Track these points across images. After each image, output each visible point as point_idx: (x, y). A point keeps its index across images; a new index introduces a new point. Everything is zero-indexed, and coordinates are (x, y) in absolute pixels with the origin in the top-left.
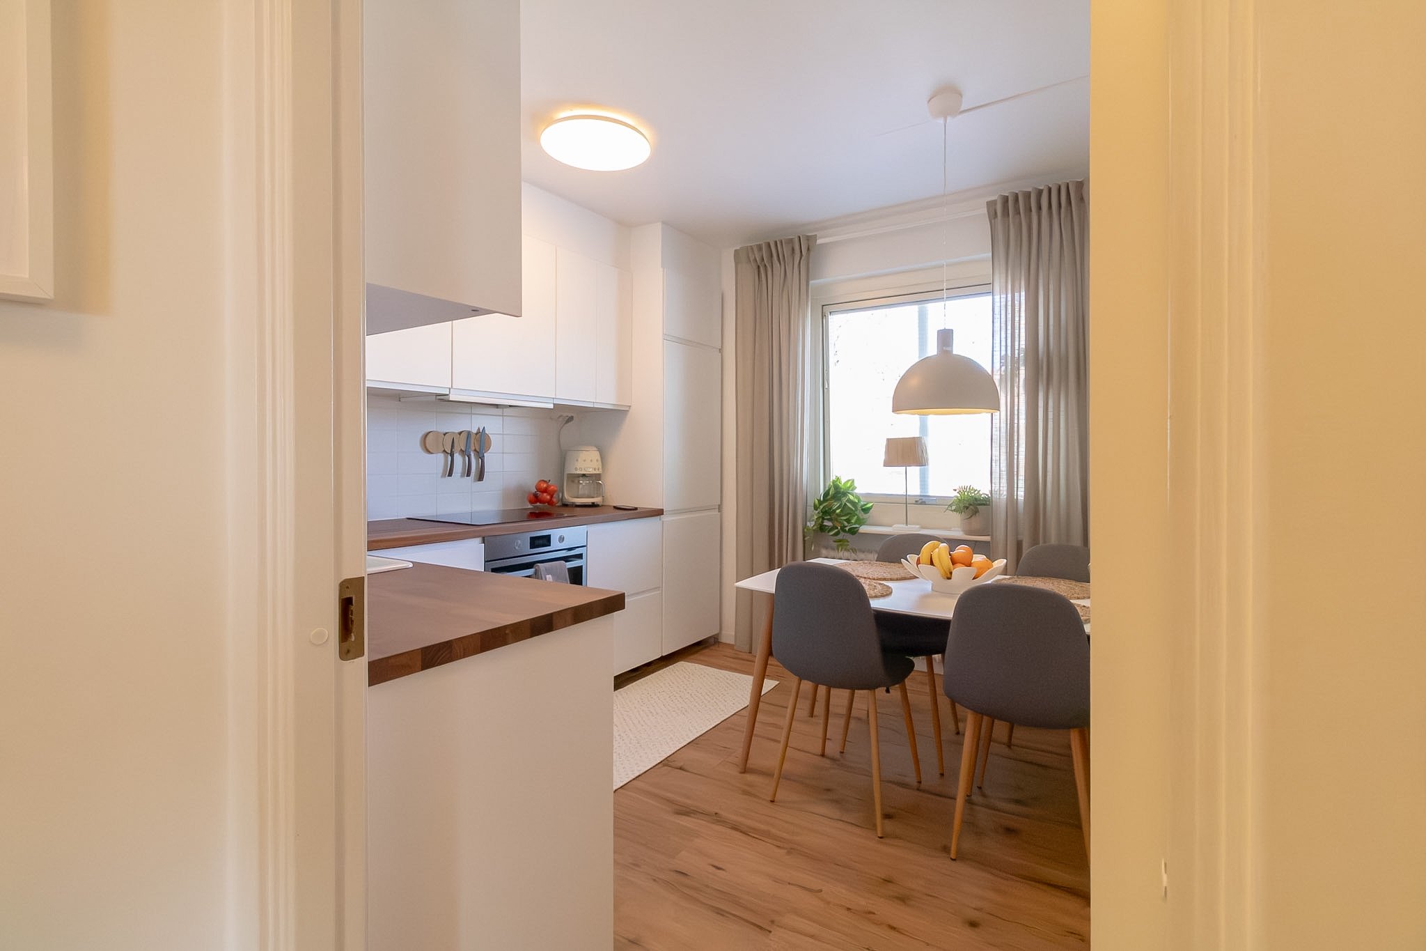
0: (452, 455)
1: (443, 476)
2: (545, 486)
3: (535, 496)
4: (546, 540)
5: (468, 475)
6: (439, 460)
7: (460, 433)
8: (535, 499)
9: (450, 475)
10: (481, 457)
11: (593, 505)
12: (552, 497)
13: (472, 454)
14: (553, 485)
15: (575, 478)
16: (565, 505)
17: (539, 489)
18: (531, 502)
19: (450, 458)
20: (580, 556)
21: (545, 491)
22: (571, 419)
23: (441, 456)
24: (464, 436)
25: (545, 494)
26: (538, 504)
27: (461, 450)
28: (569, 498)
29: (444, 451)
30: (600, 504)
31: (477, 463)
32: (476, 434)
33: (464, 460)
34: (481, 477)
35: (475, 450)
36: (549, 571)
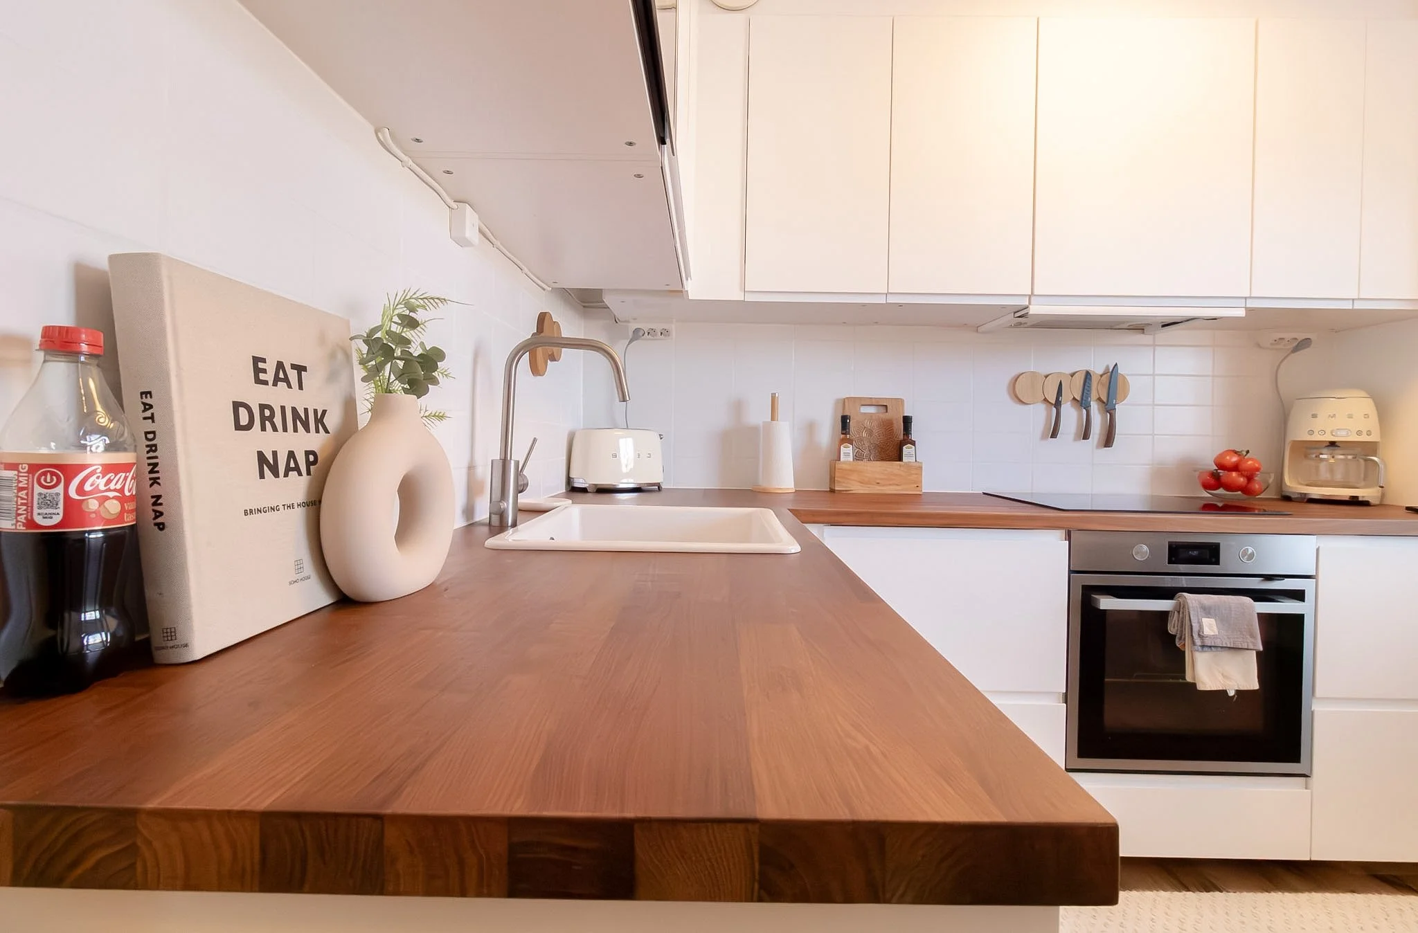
0: (1058, 404)
1: (1044, 437)
2: (1235, 459)
3: (1215, 475)
4: (1210, 553)
5: (1086, 436)
6: (1038, 414)
7: (1072, 375)
8: (1214, 481)
9: (1054, 435)
10: (1108, 408)
11: (1354, 502)
12: (1250, 479)
13: (1094, 406)
14: (1257, 456)
15: (1308, 449)
16: (1287, 499)
17: (1221, 466)
18: (1207, 486)
19: (1054, 410)
20: (1299, 595)
21: (1235, 468)
22: (1304, 344)
23: (1041, 408)
24: (1079, 380)
25: (1234, 474)
26: (1221, 491)
27: (1074, 399)
28: (1293, 485)
29: (1045, 400)
30: (1372, 501)
31: (1104, 419)
32: (1101, 376)
33: (1080, 416)
34: (1108, 440)
35: (1099, 399)
36: (1208, 612)
